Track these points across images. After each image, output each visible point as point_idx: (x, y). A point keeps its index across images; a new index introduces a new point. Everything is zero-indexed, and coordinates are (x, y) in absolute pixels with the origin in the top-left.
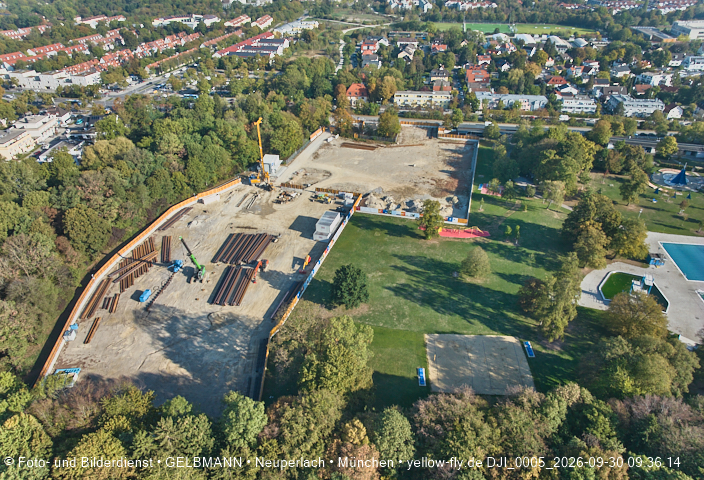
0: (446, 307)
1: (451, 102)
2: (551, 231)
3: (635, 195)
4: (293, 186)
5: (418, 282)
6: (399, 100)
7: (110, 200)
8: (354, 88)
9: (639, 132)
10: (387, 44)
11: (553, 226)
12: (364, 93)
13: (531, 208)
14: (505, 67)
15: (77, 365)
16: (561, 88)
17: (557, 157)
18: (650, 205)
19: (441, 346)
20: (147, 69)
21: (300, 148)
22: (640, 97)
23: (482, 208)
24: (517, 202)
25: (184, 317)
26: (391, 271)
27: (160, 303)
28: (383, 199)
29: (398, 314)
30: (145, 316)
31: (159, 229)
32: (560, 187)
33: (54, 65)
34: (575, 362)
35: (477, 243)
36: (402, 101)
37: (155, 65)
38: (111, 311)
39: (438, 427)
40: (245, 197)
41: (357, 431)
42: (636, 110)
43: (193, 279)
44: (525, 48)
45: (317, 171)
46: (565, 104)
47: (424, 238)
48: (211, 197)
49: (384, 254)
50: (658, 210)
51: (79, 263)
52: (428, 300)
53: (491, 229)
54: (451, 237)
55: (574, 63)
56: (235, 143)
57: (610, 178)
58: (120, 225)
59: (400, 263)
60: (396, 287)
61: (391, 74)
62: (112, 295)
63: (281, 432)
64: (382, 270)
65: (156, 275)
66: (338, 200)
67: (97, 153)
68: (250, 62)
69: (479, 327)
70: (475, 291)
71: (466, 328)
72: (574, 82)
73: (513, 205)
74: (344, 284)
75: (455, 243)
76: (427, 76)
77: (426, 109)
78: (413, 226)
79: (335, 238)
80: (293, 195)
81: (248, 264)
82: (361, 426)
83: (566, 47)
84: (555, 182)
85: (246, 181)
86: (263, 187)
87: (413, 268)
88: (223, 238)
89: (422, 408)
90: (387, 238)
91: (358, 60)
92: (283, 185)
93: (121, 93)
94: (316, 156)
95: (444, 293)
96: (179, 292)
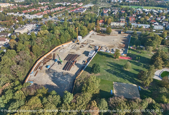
0: (119, 76)
1: (125, 25)
2: (148, 59)
4: (84, 44)
5: (113, 69)
6: (112, 24)
7: (43, 44)
8: (101, 21)
10: (110, 10)
11: (148, 58)
12: (103, 22)
13: (143, 53)
14: (140, 17)
15: (32, 81)
16: (154, 23)
17: (151, 40)
19: (117, 85)
20: (53, 15)
21: (87, 35)
23: (131, 52)
24: (140, 51)
25: (57, 72)
26: (106, 66)
27: (52, 69)
28: (106, 48)
29: (107, 76)
30: (48, 71)
31: (53, 52)
32: (151, 48)
33: (33, 13)
34: (151, 93)
35: (128, 61)
36: (113, 25)
37: (55, 14)
38: (41, 69)
39: (114, 105)
40: (73, 45)
41: (94, 103)
43: (59, 64)
44: (145, 12)
45: (90, 40)
46: (155, 27)
47: (115, 58)
48: (65, 45)
49: (105, 62)
51: (35, 58)
52: (115, 74)
53: (133, 58)
54: (122, 59)
55: (158, 17)
56: (71, 33)
57: (165, 47)
58: (44, 50)
59: (109, 64)
60: (107, 70)
61: (110, 18)
62: (41, 66)
63: (76, 101)
64: (104, 65)
65: (51, 62)
66: (95, 48)
67: (40, 33)
68: (77, 14)
69: (127, 81)
70: (127, 72)
71: (124, 81)
72: (157, 21)
74: (94, 68)
75: (123, 60)
76: (119, 19)
77: (118, 27)
78: (113, 55)
79: (93, 57)
80: (84, 46)
81: (72, 61)
82: (95, 102)
83: (156, 12)
84: (150, 47)
85: (73, 42)
86: (77, 43)
87: (112, 65)
88: (67, 55)
89: (111, 100)
90: (106, 58)
91: (102, 14)
92: (82, 43)
93: (47, 20)
94: (90, 37)
95: (119, 72)
96: (56, 66)
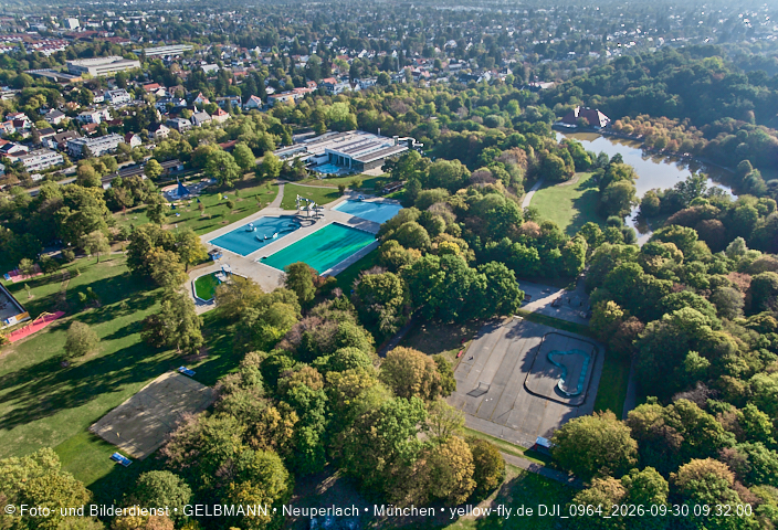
2: (118, 278)
3: (162, 215)
5: (26, 399)
9: (120, 166)
13: (82, 270)
16: (6, 149)
17: (74, 212)
18: (176, 220)
19: (109, 429)
22: (94, 136)
23: (32, 294)
24: (62, 271)
29: (39, 437)
32: (99, 236)
34: (223, 355)
35: (53, 330)
42: (101, 148)
46: (26, 163)
50: (185, 220)
52: (58, 404)
53: (65, 306)
54: (23, 337)
57: (129, 213)
69: (129, 388)
70: (96, 366)
71: (118, 398)
72: (14, 139)
73: (61, 276)
75: (34, 340)
84: (92, 234)
95: (66, 388)
